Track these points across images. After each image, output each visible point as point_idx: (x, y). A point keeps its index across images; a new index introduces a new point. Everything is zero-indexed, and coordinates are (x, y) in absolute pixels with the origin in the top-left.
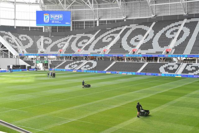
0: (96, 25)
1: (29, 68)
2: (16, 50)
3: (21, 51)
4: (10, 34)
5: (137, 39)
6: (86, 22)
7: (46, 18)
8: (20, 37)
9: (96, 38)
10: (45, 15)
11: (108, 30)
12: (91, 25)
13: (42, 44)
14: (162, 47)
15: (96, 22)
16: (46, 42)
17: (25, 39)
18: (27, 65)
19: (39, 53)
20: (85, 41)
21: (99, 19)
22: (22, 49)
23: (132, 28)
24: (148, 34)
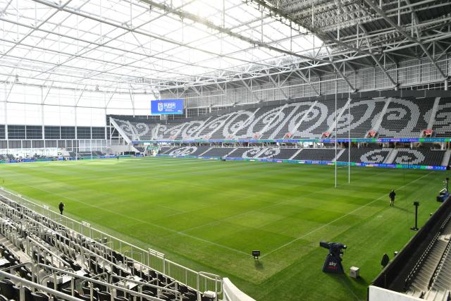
0: (208, 112)
1: (138, 154)
2: (130, 138)
3: (134, 139)
4: (128, 122)
6: (200, 109)
7: (160, 107)
8: (137, 125)
9: (205, 124)
10: (159, 104)
11: (218, 117)
12: (204, 112)
13: (157, 132)
15: (208, 109)
16: (162, 130)
17: (141, 127)
18: (137, 151)
19: (152, 140)
20: (195, 128)
21: (211, 105)
22: (136, 137)
23: (238, 114)
24: (249, 120)
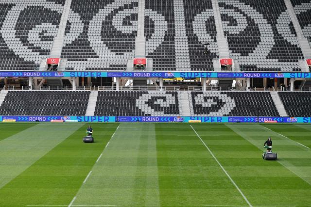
5: (45, 34)
14: (120, 54)
23: (15, 5)
24: (68, 21)
